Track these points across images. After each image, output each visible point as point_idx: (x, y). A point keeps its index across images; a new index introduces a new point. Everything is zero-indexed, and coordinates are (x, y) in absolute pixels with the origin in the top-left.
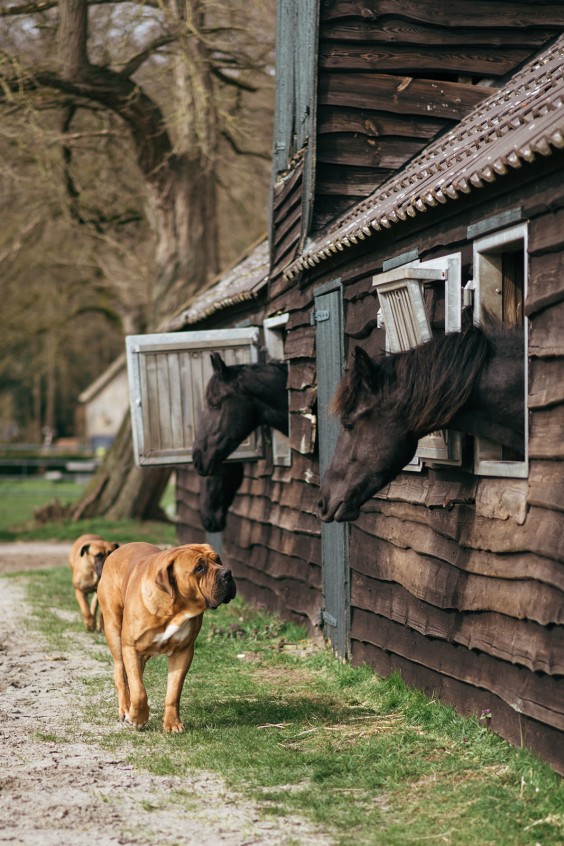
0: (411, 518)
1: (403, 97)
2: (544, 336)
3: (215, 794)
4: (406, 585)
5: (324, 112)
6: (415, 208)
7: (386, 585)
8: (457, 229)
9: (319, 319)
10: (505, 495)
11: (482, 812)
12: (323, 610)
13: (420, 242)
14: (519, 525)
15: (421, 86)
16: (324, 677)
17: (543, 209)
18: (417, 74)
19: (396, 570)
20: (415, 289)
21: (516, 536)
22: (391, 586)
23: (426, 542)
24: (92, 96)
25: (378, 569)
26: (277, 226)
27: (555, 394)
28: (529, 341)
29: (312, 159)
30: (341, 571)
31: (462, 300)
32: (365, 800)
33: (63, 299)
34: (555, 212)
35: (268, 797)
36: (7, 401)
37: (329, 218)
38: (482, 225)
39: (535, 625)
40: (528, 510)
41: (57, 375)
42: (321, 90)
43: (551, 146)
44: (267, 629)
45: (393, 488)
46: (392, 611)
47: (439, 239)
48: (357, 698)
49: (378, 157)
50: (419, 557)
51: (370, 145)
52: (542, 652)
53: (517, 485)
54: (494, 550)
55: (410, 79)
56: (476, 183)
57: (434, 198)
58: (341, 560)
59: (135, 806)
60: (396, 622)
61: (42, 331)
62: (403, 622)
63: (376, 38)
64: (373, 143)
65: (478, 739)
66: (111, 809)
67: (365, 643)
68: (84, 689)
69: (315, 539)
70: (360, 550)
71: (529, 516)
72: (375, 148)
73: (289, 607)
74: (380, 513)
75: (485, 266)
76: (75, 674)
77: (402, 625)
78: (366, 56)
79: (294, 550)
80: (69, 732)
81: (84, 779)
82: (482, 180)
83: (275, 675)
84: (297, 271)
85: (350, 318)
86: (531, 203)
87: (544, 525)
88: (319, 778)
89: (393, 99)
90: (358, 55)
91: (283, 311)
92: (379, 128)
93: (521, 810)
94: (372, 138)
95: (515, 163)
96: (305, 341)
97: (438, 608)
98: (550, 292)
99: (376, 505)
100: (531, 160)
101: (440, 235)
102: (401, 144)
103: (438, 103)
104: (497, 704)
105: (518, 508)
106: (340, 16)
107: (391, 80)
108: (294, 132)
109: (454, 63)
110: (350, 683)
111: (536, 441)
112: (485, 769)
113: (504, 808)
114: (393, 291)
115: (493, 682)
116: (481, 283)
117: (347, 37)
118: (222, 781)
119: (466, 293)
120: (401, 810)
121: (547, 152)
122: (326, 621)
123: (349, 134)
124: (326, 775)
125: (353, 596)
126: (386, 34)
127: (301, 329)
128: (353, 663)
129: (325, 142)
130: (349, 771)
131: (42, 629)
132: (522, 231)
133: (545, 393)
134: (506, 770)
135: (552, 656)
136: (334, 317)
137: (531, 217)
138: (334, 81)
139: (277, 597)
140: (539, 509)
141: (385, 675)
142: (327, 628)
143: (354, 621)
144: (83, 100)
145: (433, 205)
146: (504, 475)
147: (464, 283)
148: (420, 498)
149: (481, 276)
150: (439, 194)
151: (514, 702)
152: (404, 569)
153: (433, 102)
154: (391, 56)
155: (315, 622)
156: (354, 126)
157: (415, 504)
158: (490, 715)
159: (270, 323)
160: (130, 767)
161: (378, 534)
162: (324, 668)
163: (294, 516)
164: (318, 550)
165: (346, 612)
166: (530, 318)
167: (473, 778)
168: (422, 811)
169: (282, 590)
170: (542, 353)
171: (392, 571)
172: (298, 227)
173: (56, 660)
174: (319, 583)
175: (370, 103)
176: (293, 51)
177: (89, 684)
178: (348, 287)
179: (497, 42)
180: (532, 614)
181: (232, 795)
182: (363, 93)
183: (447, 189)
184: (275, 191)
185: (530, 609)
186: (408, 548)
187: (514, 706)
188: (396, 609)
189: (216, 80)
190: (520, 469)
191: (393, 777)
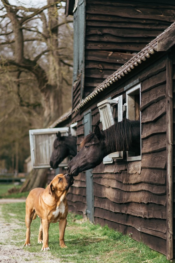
0: (110, 178)
1: (110, 57)
2: (145, 116)
3: (48, 257)
4: (109, 198)
5: (87, 62)
6: (109, 83)
7: (104, 199)
8: (122, 89)
9: (85, 122)
10: (135, 166)
11: (127, 260)
12: (87, 209)
13: (112, 94)
14: (139, 174)
15: (116, 54)
16: (86, 229)
17: (145, 78)
18: (114, 51)
19: (106, 194)
20: (109, 106)
21: (138, 178)
22: (105, 199)
23: (114, 184)
24: (25, 67)
25: (101, 195)
26: (74, 97)
27: (149, 133)
28: (141, 119)
29: (83, 76)
30: (91, 197)
31: (123, 109)
32: (93, 258)
33: (20, 132)
34: (148, 79)
35: (64, 257)
36: (3, 162)
37: (88, 93)
38: (128, 86)
39: (144, 204)
40: (141, 170)
41: (19, 154)
42: (86, 55)
43: (146, 57)
44: (71, 216)
45: (105, 170)
46: (105, 207)
47: (117, 93)
48: (95, 233)
49: (103, 75)
50: (112, 189)
51: (100, 72)
52: (146, 212)
53: (138, 163)
54: (132, 183)
55: (112, 52)
56: (126, 73)
57: (114, 79)
58: (91, 193)
59: (22, 260)
60: (106, 210)
61: (14, 141)
62: (108, 209)
63: (102, 40)
64: (101, 71)
65: (128, 241)
66: (15, 260)
67: (98, 218)
68: (14, 232)
69: (84, 189)
70: (97, 190)
71: (142, 171)
72: (102, 72)
73: (78, 210)
74: (102, 178)
75: (129, 99)
76: (12, 228)
77: (108, 210)
78: (99, 46)
79: (79, 193)
80: (7, 242)
81: (8, 253)
82: (127, 71)
83: (72, 228)
84: (79, 108)
85: (94, 120)
86: (141, 77)
87: (146, 173)
88: (80, 252)
89: (107, 58)
90: (97, 45)
91: (76, 122)
92: (103, 67)
93: (139, 259)
94: (101, 70)
95: (136, 65)
96: (81, 130)
97: (117, 203)
98: (147, 103)
99: (100, 175)
100: (140, 63)
101: (117, 91)
102: (109, 72)
103: (121, 59)
104: (134, 230)
105: (139, 169)
106: (92, 34)
107: (107, 53)
108: (78, 69)
109: (125, 48)
110: (93, 229)
111: (144, 148)
112: (130, 249)
113: (134, 258)
114: (103, 107)
115: (133, 223)
116: (128, 104)
117: (93, 40)
118: (50, 254)
119: (124, 107)
120: (103, 260)
121: (145, 60)
122: (88, 213)
123: (94, 68)
124: (82, 251)
125: (95, 204)
126: (105, 39)
127: (80, 127)
128: (95, 224)
129: (87, 71)
130: (89, 250)
131: (4, 218)
132: (139, 86)
133: (146, 133)
134: (136, 249)
135: (149, 213)
136: (89, 121)
137: (142, 82)
138: (90, 53)
139: (74, 208)
140: (145, 169)
141: (103, 226)
142: (88, 215)
143: (95, 211)
144: (23, 69)
145: (114, 81)
146: (135, 160)
147: (123, 104)
148: (112, 171)
149: (128, 102)
150: (116, 78)
151: (138, 228)
152: (108, 193)
153: (119, 59)
154: (107, 46)
155: (84, 213)
156: (96, 66)
157: (111, 173)
158: (132, 234)
159: (72, 126)
160: (23, 250)
161: (101, 184)
162: (87, 226)
163: (79, 183)
164: (85, 192)
165: (93, 209)
166: (142, 112)
167: (126, 251)
168: (110, 260)
169: (76, 205)
170: (145, 121)
171: (105, 194)
172: (80, 97)
173: (7, 225)
174: (85, 202)
175: (100, 59)
176: (78, 45)
177: (16, 231)
178: (93, 112)
179: (138, 41)
180: (143, 201)
181: (53, 257)
182: (98, 56)
183: (118, 76)
184: (73, 87)
185: (142, 199)
186: (109, 187)
187: (138, 230)
188: (106, 206)
189: (62, 64)
190: (139, 158)
191: (102, 251)
